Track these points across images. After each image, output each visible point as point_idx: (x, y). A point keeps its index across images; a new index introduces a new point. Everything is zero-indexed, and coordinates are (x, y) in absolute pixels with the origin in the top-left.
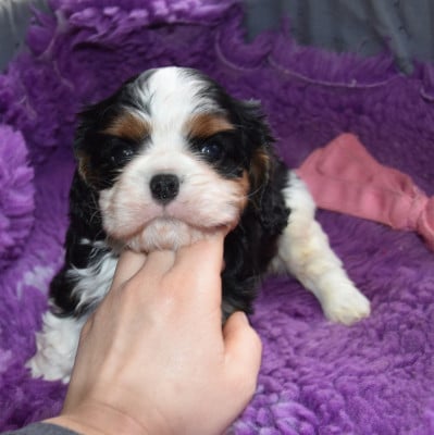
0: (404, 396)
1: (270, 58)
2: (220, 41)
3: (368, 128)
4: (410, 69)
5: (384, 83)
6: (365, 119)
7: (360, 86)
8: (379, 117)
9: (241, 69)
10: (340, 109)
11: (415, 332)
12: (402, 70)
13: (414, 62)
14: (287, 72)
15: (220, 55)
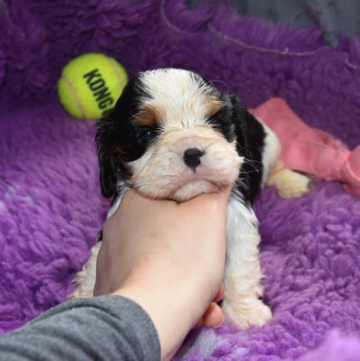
0: (343, 315)
1: (209, 25)
2: (165, 7)
3: (296, 92)
4: (335, 43)
5: (313, 53)
6: (294, 84)
7: (292, 53)
8: (306, 83)
9: (184, 32)
10: (272, 74)
12: (328, 43)
13: (339, 36)
14: (226, 37)
15: (164, 18)
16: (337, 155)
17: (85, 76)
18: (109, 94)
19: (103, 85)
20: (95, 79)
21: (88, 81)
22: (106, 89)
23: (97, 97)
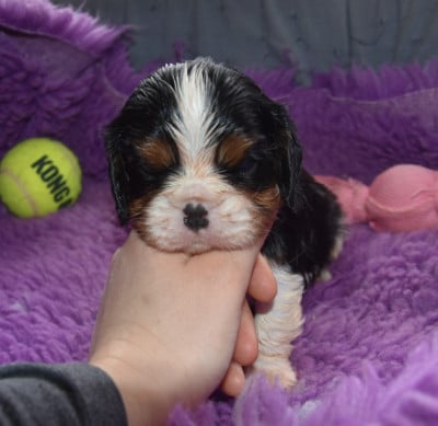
11: (424, 291)
15: (110, 87)
16: (355, 193)
17: (34, 166)
18: (64, 183)
19: (57, 172)
20: (46, 168)
21: (38, 171)
22: (61, 177)
23: (52, 188)
